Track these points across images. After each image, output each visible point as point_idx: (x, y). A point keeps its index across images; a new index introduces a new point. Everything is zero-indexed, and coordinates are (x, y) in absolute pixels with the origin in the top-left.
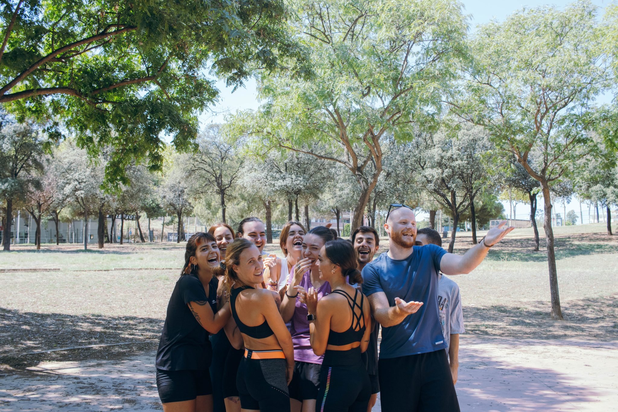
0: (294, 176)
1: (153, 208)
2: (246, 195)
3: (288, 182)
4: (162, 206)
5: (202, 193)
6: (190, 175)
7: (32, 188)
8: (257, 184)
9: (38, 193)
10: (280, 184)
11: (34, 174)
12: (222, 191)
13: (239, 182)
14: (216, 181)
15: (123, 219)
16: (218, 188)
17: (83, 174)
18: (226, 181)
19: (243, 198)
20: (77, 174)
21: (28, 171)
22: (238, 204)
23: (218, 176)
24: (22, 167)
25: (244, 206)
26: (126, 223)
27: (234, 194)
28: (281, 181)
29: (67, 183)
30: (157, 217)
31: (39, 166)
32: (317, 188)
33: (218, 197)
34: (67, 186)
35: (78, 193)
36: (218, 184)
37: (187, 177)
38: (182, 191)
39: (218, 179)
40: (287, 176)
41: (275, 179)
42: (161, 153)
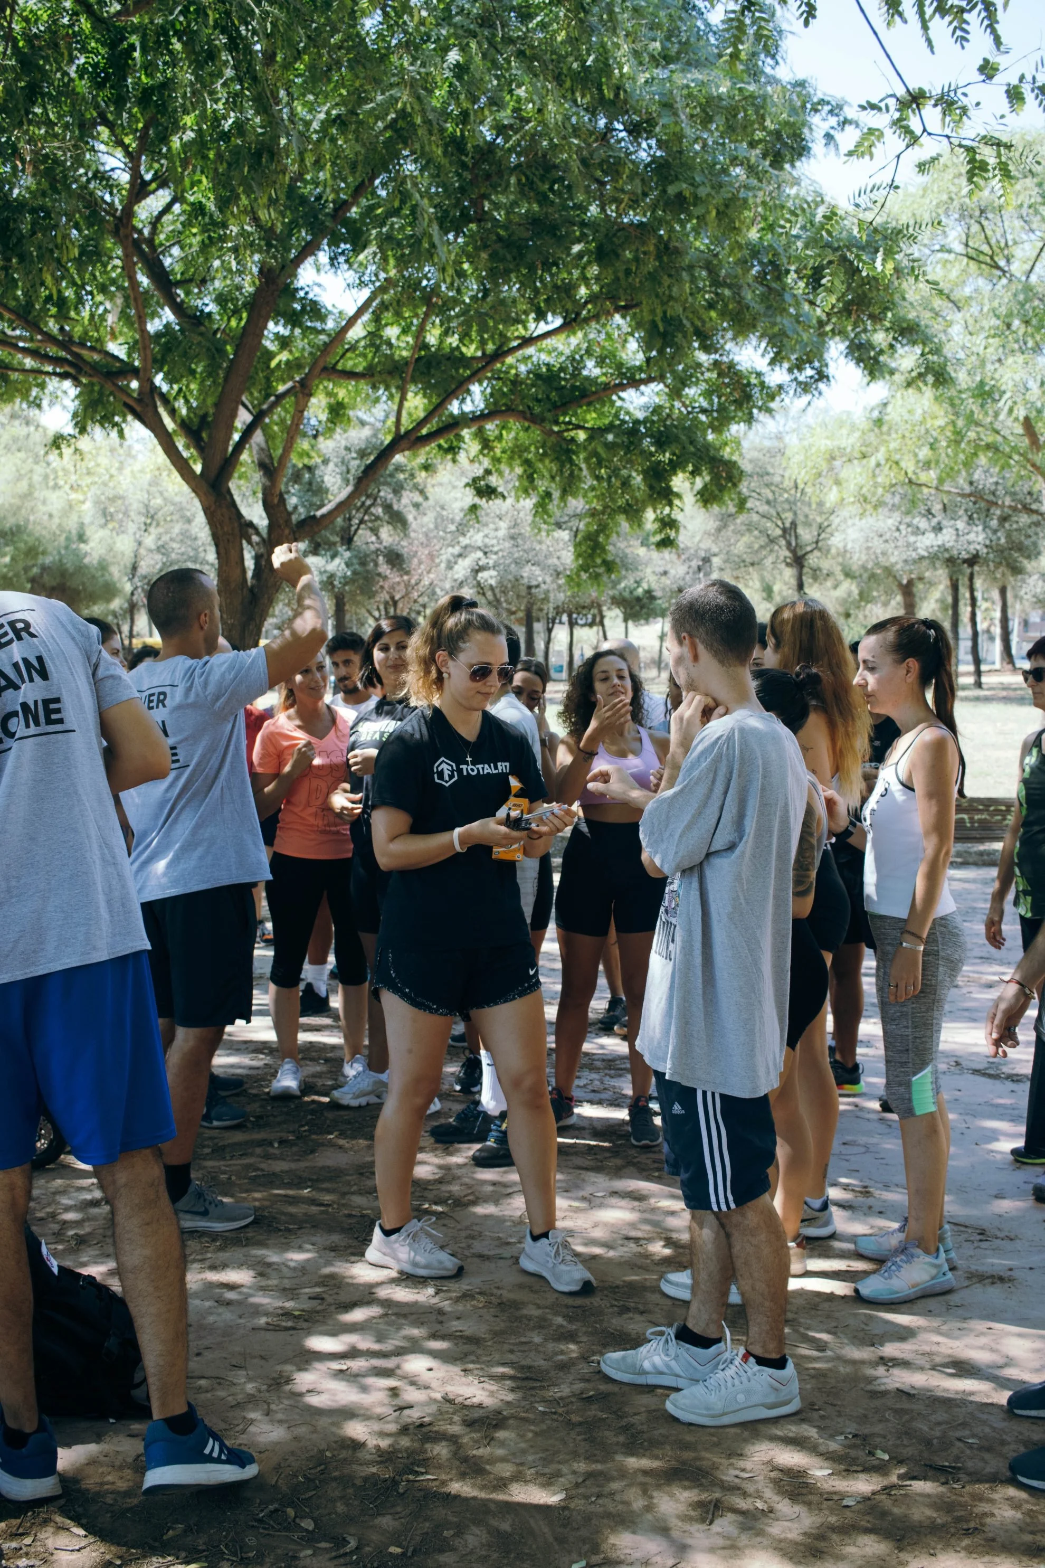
0: (960, 524)
1: (638, 599)
2: (855, 568)
3: (947, 537)
4: (658, 594)
5: (752, 564)
6: (725, 526)
7: (384, 568)
8: (878, 545)
9: (394, 577)
10: (928, 543)
11: (387, 535)
12: (798, 561)
13: (836, 541)
14: (784, 536)
15: (572, 624)
16: (788, 554)
17: (492, 534)
18: (806, 535)
19: (848, 574)
20: (481, 534)
21: (375, 531)
22: (835, 587)
23: (788, 525)
24: (362, 521)
25: (850, 594)
26: (579, 632)
27: (826, 565)
28: (932, 535)
29: (460, 555)
30: (647, 620)
31: (397, 519)
32: (1020, 548)
33: (789, 574)
34: (460, 561)
35: (482, 576)
36: (789, 544)
37: (719, 530)
38: (706, 560)
39: (789, 531)
40: (945, 523)
41: (918, 531)
42: (677, 515)
